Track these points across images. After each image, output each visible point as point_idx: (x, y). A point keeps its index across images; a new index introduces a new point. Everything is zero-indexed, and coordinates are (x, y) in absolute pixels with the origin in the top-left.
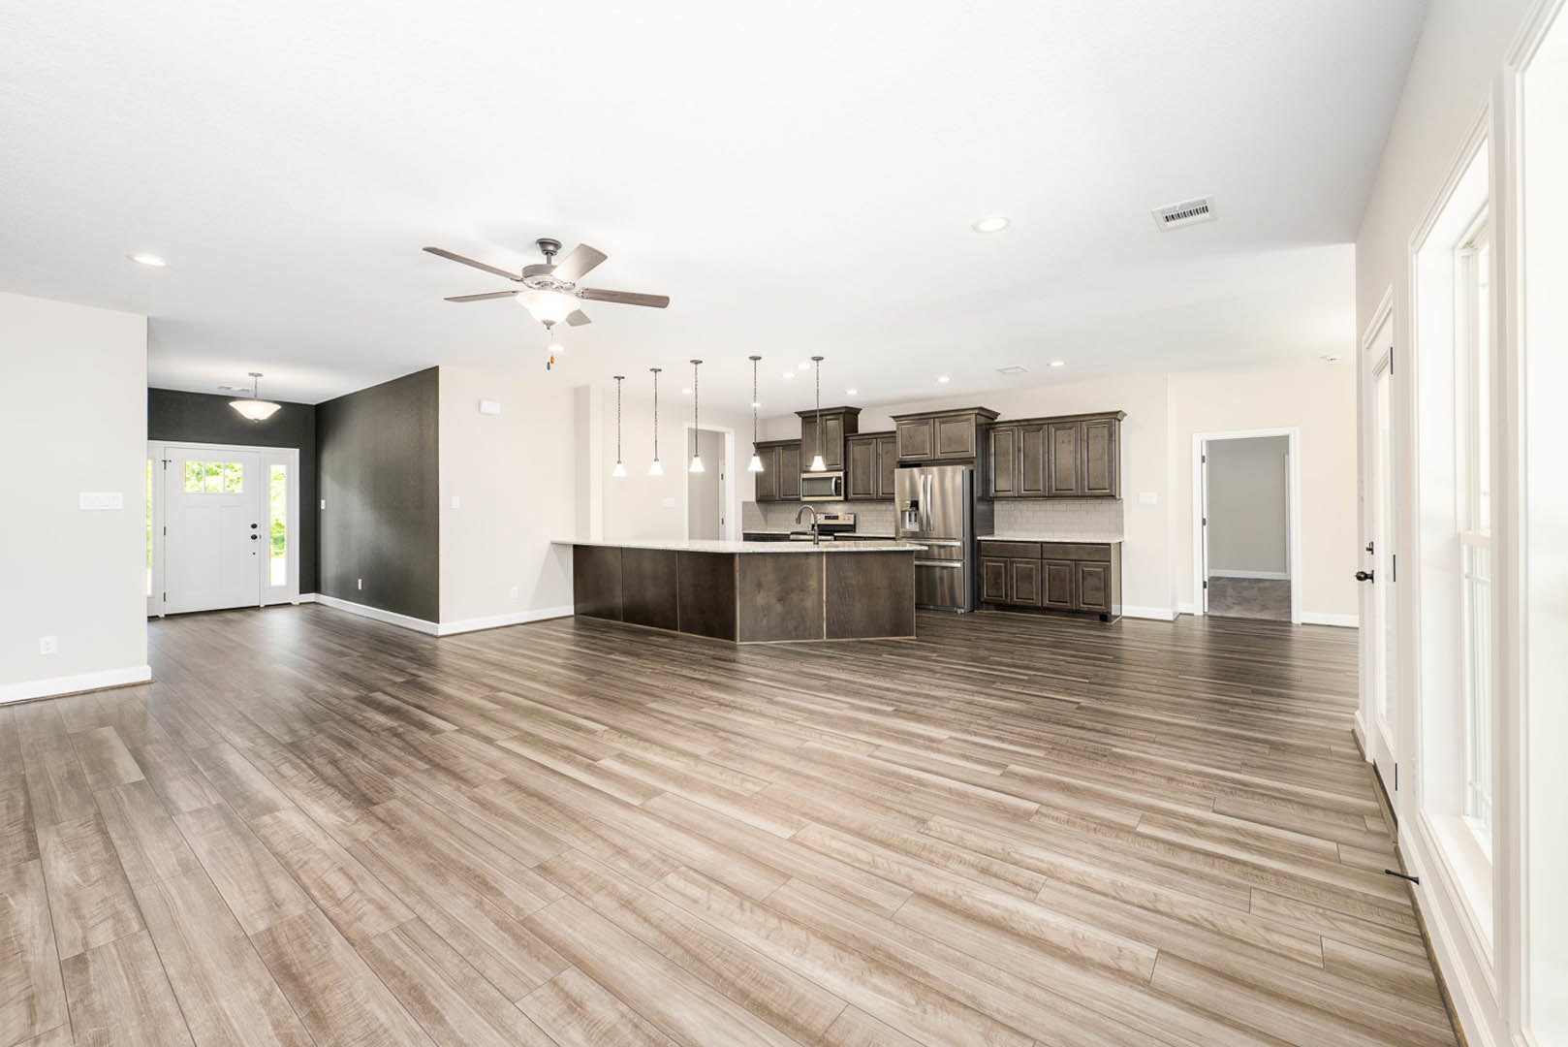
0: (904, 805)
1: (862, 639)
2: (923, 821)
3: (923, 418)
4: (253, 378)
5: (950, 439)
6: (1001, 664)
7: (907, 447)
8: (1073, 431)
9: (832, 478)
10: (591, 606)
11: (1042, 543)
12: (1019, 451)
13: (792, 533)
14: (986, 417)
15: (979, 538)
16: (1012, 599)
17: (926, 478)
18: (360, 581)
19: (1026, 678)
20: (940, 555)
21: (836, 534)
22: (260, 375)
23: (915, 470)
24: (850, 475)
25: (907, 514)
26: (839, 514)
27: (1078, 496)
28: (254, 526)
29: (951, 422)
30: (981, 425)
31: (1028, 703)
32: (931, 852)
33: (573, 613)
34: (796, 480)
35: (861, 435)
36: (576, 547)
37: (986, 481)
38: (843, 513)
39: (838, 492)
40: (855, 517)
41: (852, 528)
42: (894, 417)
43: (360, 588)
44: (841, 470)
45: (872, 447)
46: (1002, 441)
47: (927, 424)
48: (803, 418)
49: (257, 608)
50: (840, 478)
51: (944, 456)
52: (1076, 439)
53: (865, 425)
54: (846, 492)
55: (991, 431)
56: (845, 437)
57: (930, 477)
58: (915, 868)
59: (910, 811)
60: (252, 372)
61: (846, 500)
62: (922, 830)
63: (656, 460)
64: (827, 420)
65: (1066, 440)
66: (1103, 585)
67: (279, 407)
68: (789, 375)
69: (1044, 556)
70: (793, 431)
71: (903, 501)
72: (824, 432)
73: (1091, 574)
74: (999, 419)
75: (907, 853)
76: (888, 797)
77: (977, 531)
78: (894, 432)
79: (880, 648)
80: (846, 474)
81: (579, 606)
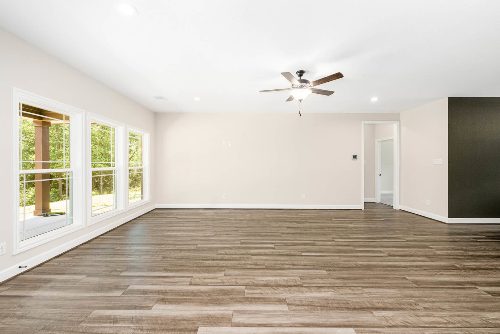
0: (170, 261)
2: (164, 258)
32: (161, 251)
58: (165, 248)
59: (168, 259)
62: (164, 255)
75: (167, 250)
76: (177, 262)
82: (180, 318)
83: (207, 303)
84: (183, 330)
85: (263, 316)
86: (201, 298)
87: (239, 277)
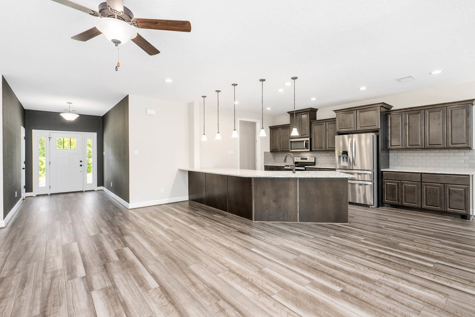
1: (318, 223)
3: (349, 110)
4: (68, 104)
5: (365, 120)
6: (408, 250)
7: (341, 125)
8: (441, 113)
9: (303, 141)
10: (194, 197)
11: (421, 173)
12: (406, 124)
13: (285, 166)
14: (385, 108)
15: (382, 170)
16: (402, 202)
17: (352, 140)
18: (111, 183)
19: (432, 265)
20: (358, 178)
21: (306, 167)
22: (71, 103)
23: (346, 136)
24: (313, 140)
25: (342, 158)
26: (308, 157)
27: (445, 148)
28: (81, 161)
29: (366, 111)
30: (383, 112)
31: (447, 295)
33: (188, 199)
34: (287, 142)
35: (317, 121)
36: (189, 172)
37: (386, 141)
38: (309, 157)
39: (306, 147)
40: (315, 159)
41: (314, 164)
42: (334, 111)
43: (111, 186)
44: (308, 137)
45: (324, 126)
46: (395, 120)
47: (352, 113)
48: (290, 114)
49: (82, 192)
50: (308, 141)
51: (362, 129)
52: (443, 117)
53: (320, 116)
54: (311, 147)
55: (388, 115)
56: (310, 122)
57: (354, 139)
60: (68, 102)
61: (311, 150)
63: (218, 132)
64: (301, 115)
65: (436, 118)
66: (463, 199)
67: (78, 116)
68: (281, 90)
69: (423, 181)
70: (286, 120)
71: (339, 151)
72: (301, 120)
73: (455, 192)
74: (392, 109)
77: (381, 166)
78: (335, 118)
79: (329, 230)
80: (311, 139)
81: (190, 196)
82: (356, 306)
83: (323, 304)
84: (354, 296)
85: (286, 273)
86: (327, 313)
87: (265, 309)
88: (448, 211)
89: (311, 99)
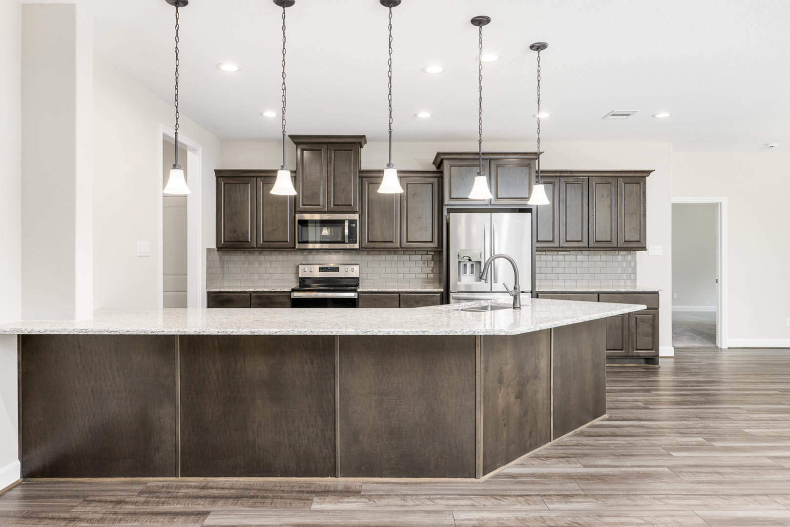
88: (635, 354)
89: (419, 115)
